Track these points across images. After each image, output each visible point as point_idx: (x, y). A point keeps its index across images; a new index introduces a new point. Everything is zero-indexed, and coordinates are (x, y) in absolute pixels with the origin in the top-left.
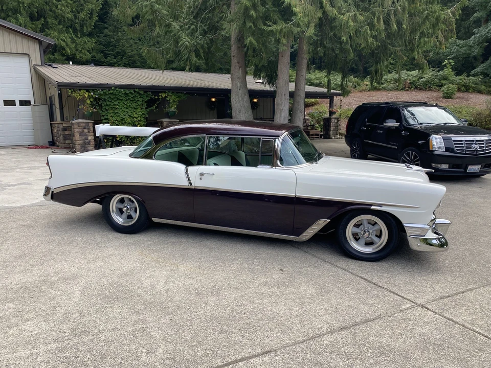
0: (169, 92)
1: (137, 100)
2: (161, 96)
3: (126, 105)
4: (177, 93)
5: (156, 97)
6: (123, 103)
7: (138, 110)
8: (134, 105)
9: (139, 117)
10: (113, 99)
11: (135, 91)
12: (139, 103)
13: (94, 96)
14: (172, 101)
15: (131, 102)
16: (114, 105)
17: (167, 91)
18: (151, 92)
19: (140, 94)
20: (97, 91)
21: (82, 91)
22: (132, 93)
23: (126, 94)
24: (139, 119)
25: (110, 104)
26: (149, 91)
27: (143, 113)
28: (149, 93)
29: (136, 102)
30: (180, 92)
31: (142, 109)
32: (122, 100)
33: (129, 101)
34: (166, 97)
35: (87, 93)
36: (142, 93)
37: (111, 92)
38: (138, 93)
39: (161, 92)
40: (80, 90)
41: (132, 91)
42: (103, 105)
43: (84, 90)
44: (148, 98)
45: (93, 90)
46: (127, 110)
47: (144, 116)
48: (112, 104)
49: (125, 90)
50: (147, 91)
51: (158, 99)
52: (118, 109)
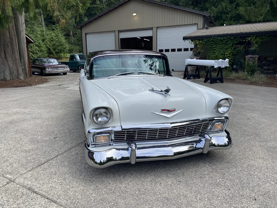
0: (254, 36)
1: (228, 43)
2: (248, 39)
3: (221, 47)
4: (260, 36)
5: (244, 41)
6: (219, 46)
7: (229, 50)
8: (226, 47)
9: (228, 54)
10: (213, 43)
11: (228, 38)
12: (230, 45)
13: (203, 43)
14: (254, 42)
15: (225, 45)
16: (214, 47)
17: (251, 36)
18: (240, 37)
19: (232, 39)
20: (204, 40)
21: (196, 41)
22: (225, 39)
23: (221, 40)
24: (228, 55)
25: (211, 47)
26: (238, 37)
27: (231, 51)
28: (238, 38)
29: (228, 45)
30: (263, 36)
31: (232, 49)
32: (219, 44)
33: (223, 45)
34: (251, 40)
35: (198, 42)
36: (232, 38)
37: (212, 39)
38: (230, 39)
39: (248, 37)
40: (195, 40)
41: (225, 38)
42: (208, 48)
43: (197, 40)
44: (237, 42)
45: (202, 39)
46: (221, 50)
47: (232, 54)
48: (213, 47)
49: (222, 37)
50: (237, 37)
51: (246, 42)
52: (216, 50)
